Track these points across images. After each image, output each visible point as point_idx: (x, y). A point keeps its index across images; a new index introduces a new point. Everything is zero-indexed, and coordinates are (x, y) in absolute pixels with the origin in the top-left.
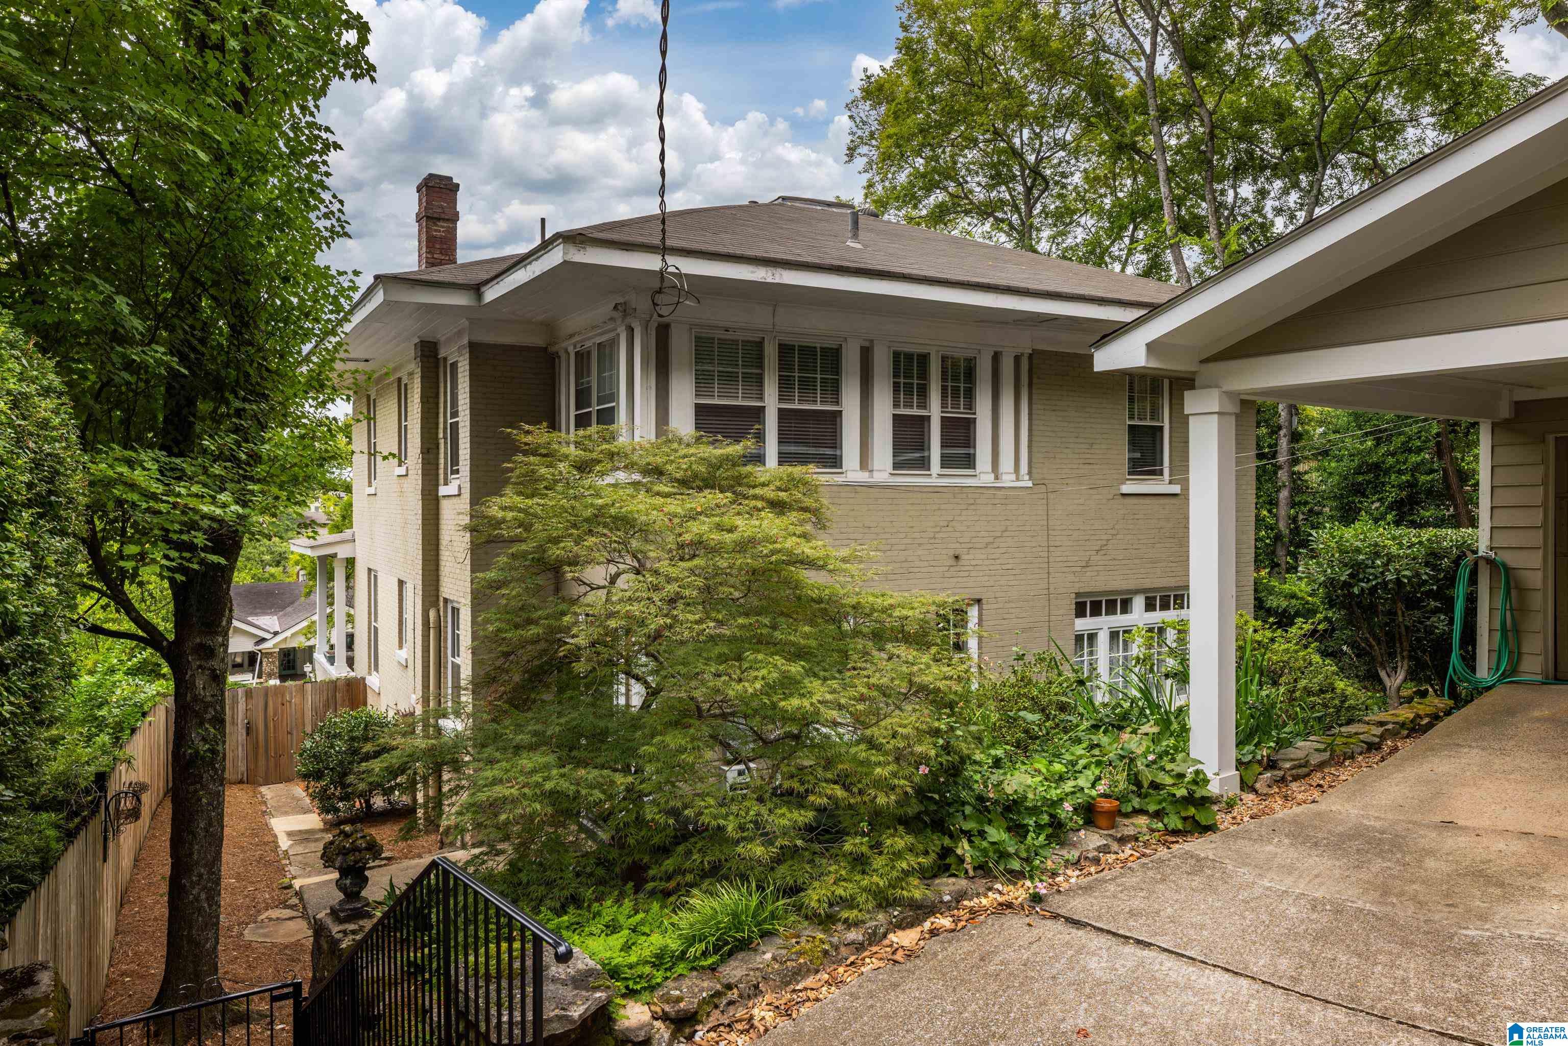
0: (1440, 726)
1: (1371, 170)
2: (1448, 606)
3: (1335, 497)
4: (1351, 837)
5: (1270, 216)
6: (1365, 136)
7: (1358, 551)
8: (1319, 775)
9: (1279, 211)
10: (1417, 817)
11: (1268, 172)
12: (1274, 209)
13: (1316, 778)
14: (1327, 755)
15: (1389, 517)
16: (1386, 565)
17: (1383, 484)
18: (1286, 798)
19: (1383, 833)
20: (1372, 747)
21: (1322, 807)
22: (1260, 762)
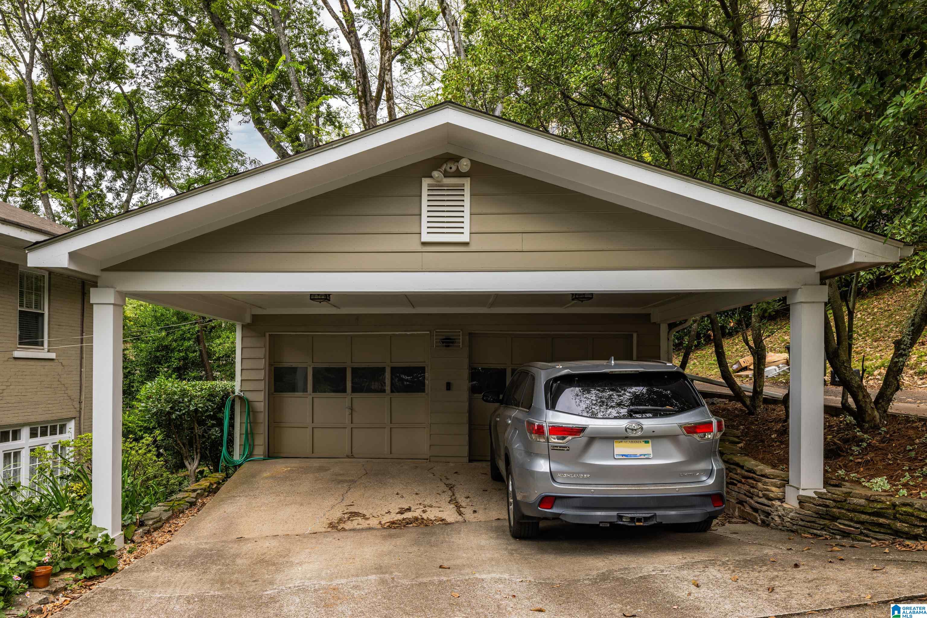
0: (223, 488)
1: (163, 179)
2: (220, 423)
3: (144, 365)
4: (196, 557)
5: (105, 191)
6: (160, 157)
7: (175, 393)
8: (167, 525)
9: (110, 189)
10: (224, 538)
11: (104, 164)
12: (107, 187)
13: (166, 528)
14: (170, 513)
15: (174, 376)
16: (190, 401)
17: (171, 357)
18: (152, 542)
19: (211, 551)
20: (192, 504)
21: (174, 543)
22: (135, 524)
